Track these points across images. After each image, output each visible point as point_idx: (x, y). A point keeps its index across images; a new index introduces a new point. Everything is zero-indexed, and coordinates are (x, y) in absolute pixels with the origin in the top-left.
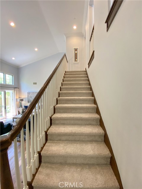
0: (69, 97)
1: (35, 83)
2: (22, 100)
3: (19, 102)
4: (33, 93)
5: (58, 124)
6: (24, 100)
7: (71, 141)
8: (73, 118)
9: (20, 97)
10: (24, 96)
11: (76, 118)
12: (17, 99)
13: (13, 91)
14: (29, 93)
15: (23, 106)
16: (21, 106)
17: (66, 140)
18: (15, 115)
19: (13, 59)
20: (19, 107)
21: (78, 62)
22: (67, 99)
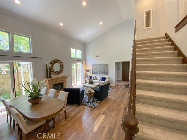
0: (149, 71)
1: (98, 56)
2: (88, 71)
3: (86, 73)
4: (96, 65)
5: (143, 103)
6: (89, 71)
7: (169, 128)
8: (168, 99)
9: (87, 68)
10: (90, 68)
11: (171, 100)
12: (84, 70)
13: (82, 63)
14: (93, 65)
15: (88, 76)
16: (87, 76)
17: (160, 126)
18: (83, 83)
19: (82, 36)
20: (86, 77)
21: (151, 27)
22: (150, 73)
